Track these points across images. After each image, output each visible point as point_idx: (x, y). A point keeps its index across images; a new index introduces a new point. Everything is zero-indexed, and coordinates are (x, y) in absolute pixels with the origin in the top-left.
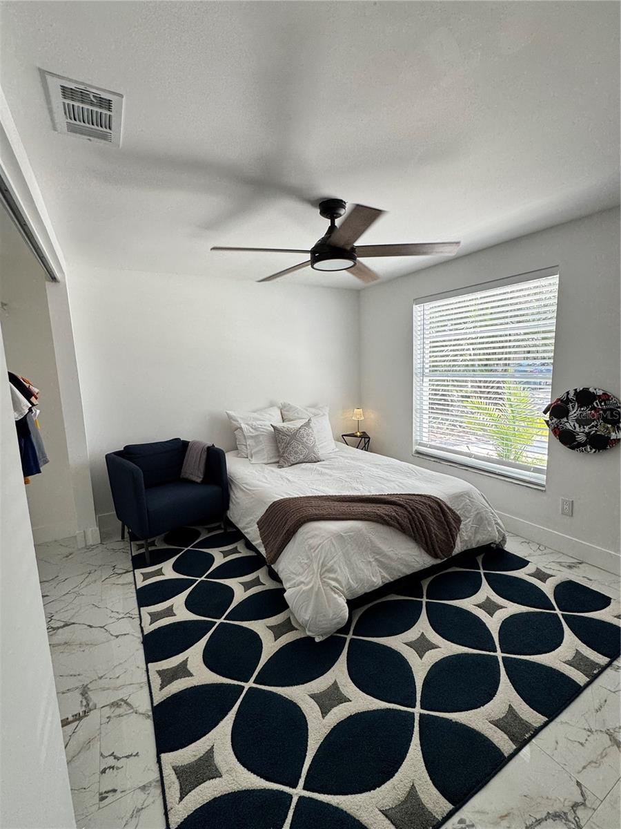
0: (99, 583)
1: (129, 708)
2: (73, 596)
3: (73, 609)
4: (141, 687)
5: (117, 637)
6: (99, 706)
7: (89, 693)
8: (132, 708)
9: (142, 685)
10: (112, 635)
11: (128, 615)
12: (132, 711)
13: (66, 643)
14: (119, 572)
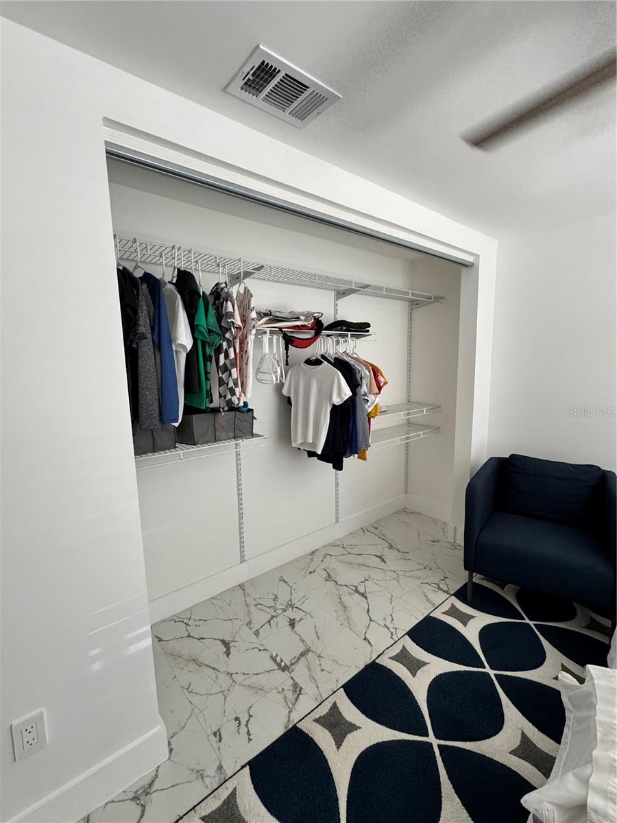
0: (419, 582)
1: (293, 700)
2: (394, 575)
3: (381, 586)
4: (317, 699)
5: (365, 639)
6: (292, 674)
7: (304, 658)
8: (294, 705)
9: (320, 697)
10: (365, 633)
11: (393, 631)
12: (291, 706)
13: (345, 607)
14: (441, 586)
